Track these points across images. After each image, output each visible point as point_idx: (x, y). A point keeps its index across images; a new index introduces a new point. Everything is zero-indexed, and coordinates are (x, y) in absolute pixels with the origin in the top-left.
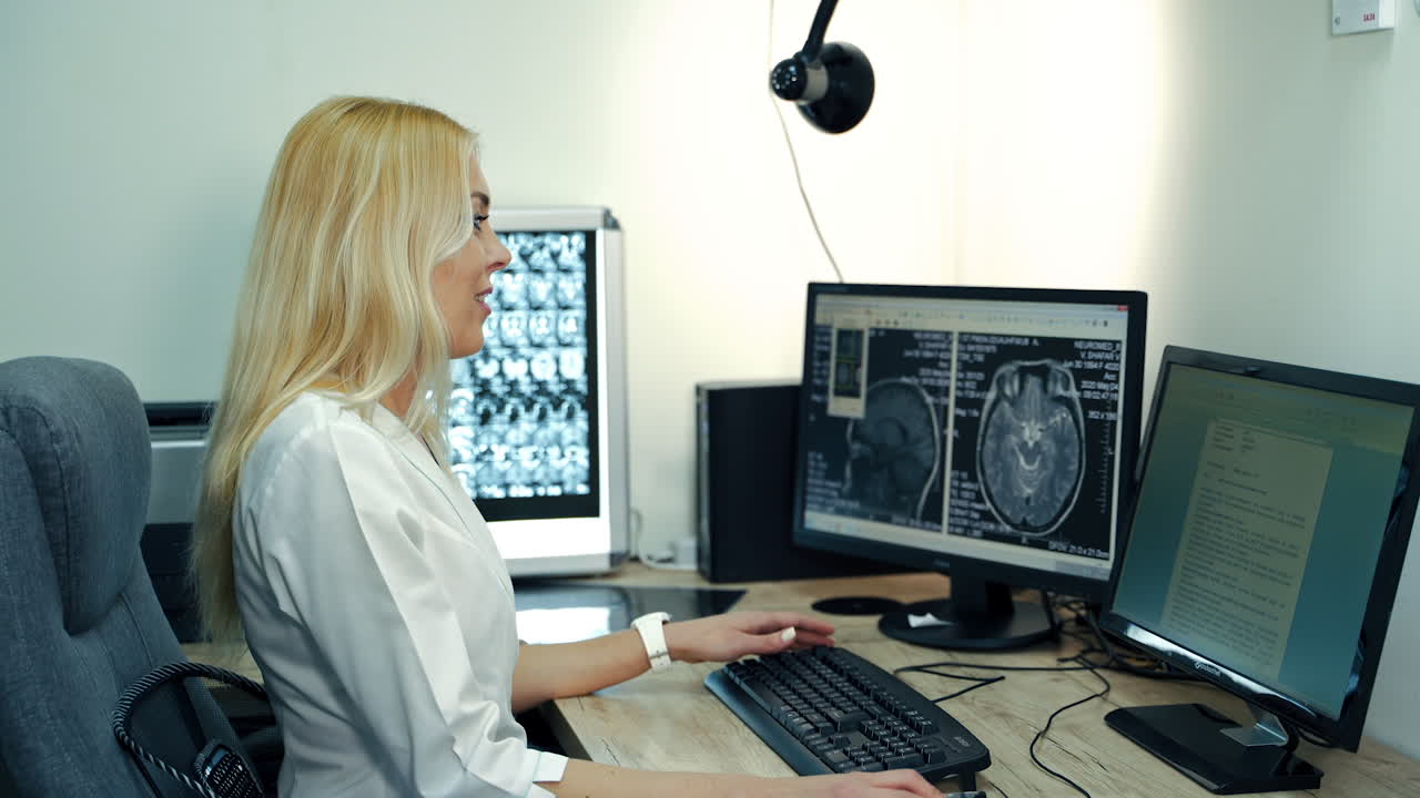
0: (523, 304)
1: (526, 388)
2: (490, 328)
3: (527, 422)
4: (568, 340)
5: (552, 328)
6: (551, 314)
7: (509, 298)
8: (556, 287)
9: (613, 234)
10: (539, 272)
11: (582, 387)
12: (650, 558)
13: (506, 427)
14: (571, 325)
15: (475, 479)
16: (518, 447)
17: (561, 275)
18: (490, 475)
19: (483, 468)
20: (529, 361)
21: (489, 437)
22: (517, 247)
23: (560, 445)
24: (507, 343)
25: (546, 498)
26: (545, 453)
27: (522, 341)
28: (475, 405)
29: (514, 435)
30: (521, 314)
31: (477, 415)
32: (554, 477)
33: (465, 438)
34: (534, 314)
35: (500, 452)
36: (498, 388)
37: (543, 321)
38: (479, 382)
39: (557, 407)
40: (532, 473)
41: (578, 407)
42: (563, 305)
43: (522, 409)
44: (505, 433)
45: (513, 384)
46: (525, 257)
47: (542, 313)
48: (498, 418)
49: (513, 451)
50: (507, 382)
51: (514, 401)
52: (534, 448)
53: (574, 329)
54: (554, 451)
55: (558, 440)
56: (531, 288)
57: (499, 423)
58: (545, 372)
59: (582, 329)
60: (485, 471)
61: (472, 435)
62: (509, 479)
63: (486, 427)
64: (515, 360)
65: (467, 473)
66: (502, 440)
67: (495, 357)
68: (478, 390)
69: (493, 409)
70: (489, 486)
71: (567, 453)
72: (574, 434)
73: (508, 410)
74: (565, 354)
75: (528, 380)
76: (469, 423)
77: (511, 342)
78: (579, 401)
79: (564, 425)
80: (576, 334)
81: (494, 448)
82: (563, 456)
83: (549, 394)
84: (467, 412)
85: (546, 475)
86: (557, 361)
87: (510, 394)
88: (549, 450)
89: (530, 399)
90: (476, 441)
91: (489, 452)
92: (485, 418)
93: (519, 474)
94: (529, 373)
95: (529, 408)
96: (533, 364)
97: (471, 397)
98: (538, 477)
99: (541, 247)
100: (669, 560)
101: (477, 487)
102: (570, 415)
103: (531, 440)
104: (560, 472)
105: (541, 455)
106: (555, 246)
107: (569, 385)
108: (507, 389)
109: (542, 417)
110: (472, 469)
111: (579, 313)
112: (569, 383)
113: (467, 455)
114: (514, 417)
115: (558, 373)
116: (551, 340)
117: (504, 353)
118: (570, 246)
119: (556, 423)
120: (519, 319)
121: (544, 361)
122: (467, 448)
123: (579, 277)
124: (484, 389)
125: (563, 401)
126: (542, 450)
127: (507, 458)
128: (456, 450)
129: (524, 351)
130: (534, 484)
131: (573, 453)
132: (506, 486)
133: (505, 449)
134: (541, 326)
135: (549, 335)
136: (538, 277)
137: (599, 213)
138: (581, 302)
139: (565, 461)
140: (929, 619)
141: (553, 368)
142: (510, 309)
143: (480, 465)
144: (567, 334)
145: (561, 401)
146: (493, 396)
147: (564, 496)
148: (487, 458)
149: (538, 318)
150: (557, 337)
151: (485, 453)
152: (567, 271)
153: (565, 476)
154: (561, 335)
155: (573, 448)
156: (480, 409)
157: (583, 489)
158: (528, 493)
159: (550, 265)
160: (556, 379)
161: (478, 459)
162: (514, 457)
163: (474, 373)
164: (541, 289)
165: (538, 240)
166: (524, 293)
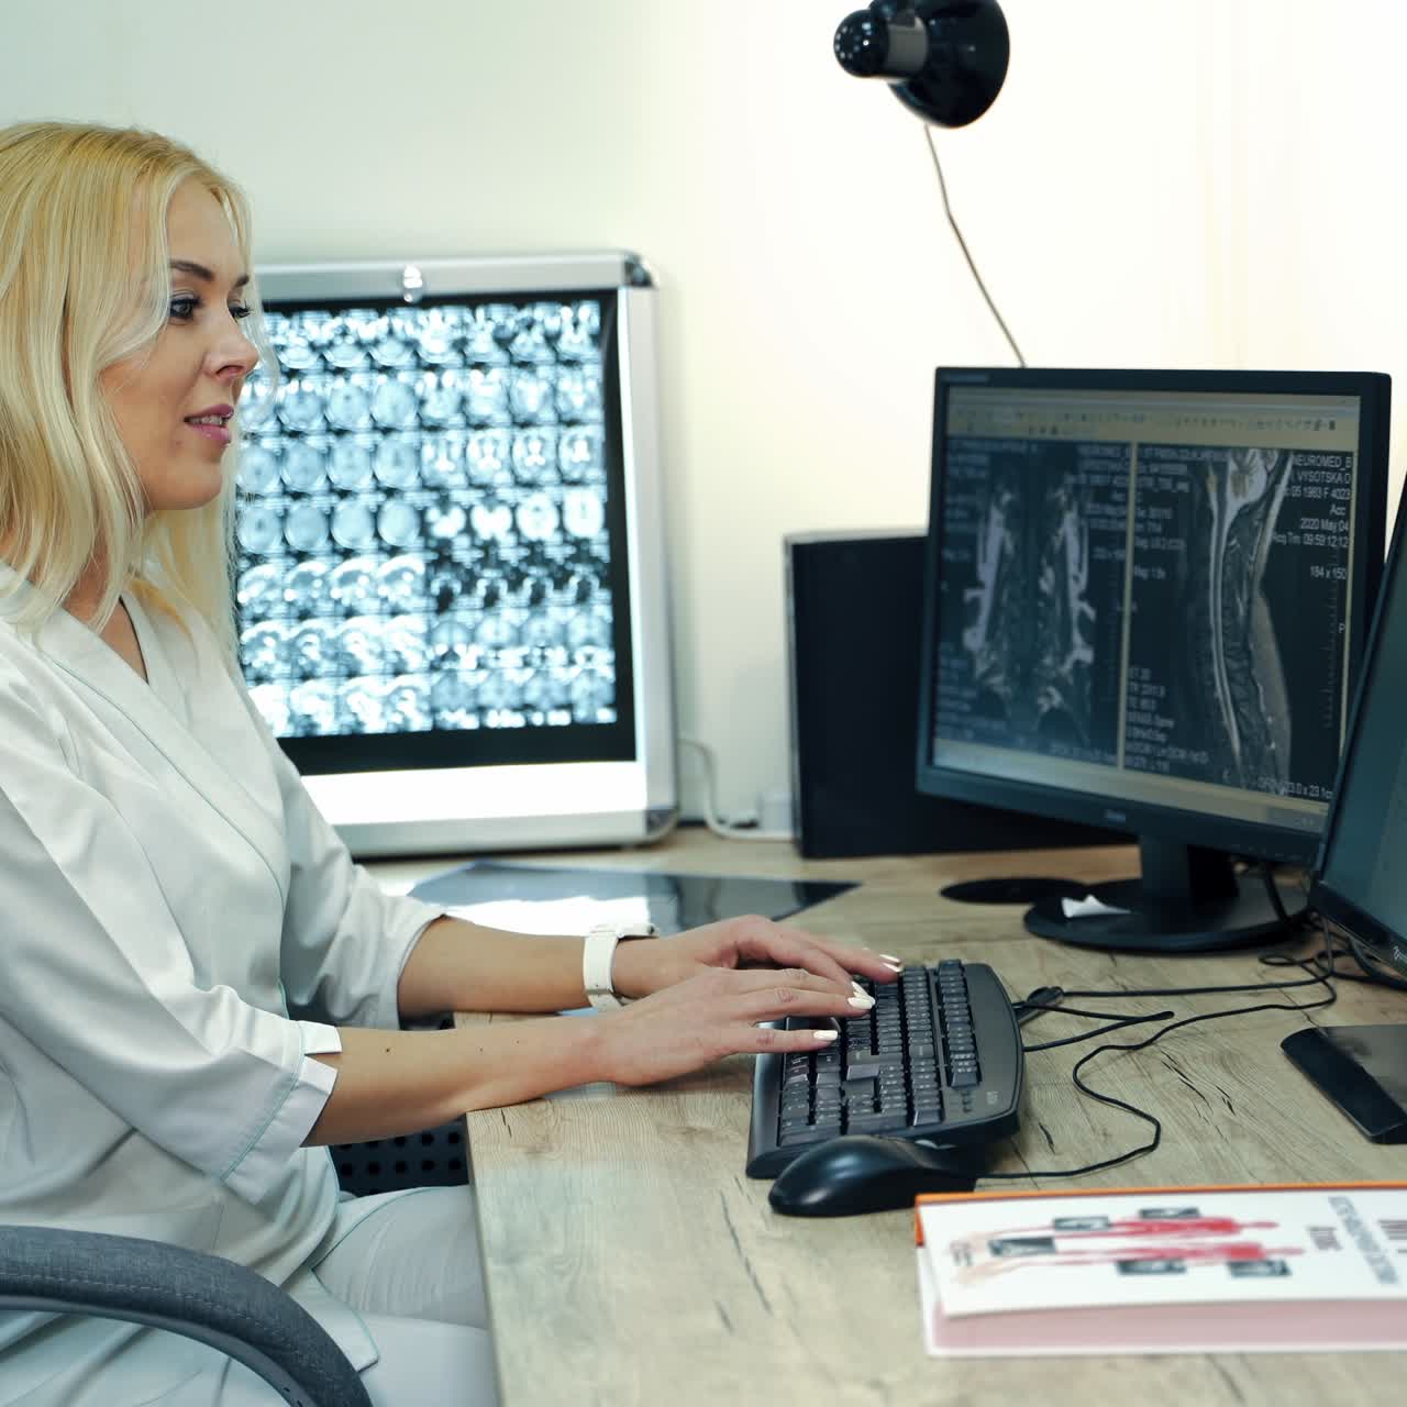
0: (503, 417)
1: (510, 553)
2: (449, 457)
3: (512, 608)
4: (575, 475)
5: (550, 455)
6: (548, 433)
7: (479, 409)
8: (554, 390)
9: (642, 295)
10: (526, 365)
11: (601, 550)
12: (721, 822)
13: (479, 615)
14: (582, 450)
15: (430, 699)
16: (498, 648)
17: (562, 370)
18: (453, 693)
19: (440, 682)
20: (514, 509)
21: (451, 630)
22: (491, 327)
23: (566, 644)
24: (477, 481)
25: (546, 728)
26: (543, 658)
27: (503, 477)
28: (428, 583)
29: (494, 628)
30: (500, 434)
31: (432, 596)
32: (560, 698)
33: (413, 634)
34: (520, 435)
35: (468, 657)
36: (464, 553)
37: (535, 446)
38: (433, 544)
39: (560, 583)
40: (522, 689)
41: (595, 582)
42: (566, 418)
43: (503, 586)
44: (477, 625)
45: (489, 547)
46: (503, 342)
47: (532, 432)
48: (464, 601)
49: (492, 654)
50: (478, 543)
51: (489, 573)
52: (524, 650)
53: (586, 457)
54: (557, 655)
55: (563, 635)
56: (514, 393)
57: (467, 610)
58: (539, 524)
59: (598, 455)
60: (444, 689)
61: (423, 629)
62: (484, 699)
63: (447, 616)
64: (491, 509)
65: (415, 689)
66: (472, 636)
67: (458, 504)
68: (432, 556)
69: (457, 587)
70: (452, 711)
71: (579, 657)
72: (589, 626)
73: (481, 588)
74: (573, 497)
75: (511, 539)
76: (417, 610)
77: (485, 480)
78: (597, 573)
79: (572, 611)
80: (589, 464)
81: (459, 649)
82: (571, 662)
83: (547, 562)
84: (414, 591)
85: (546, 692)
86: (560, 508)
87: (484, 562)
88: (548, 652)
89: (516, 570)
90: (429, 638)
91: (451, 655)
92: (444, 602)
93: (500, 692)
94: (515, 529)
95: (515, 586)
96: (521, 513)
97: (421, 569)
98: (532, 696)
99: (529, 326)
100: (751, 825)
101: (434, 711)
102: (583, 597)
103: (519, 637)
104: (568, 688)
105: (536, 661)
106: (552, 324)
107: (580, 548)
108: (478, 554)
109: (537, 598)
110: (424, 683)
111: (596, 431)
112: (580, 544)
113: (415, 662)
114: (491, 600)
115: (562, 528)
116: (549, 475)
117: (474, 496)
118: (576, 324)
119: (559, 606)
120: (496, 442)
121: (537, 509)
122: (415, 648)
123: (593, 372)
124: (441, 556)
125: (572, 573)
126: (537, 652)
127: (480, 666)
128: (398, 653)
129: (506, 493)
130: (526, 708)
131: (589, 658)
132: (481, 710)
133: (477, 650)
134: (532, 454)
135: (544, 468)
136: (524, 374)
137: (619, 259)
138: (596, 414)
139: (575, 670)
140: (1092, 904)
141: (552, 519)
142: (481, 426)
143: (436, 677)
144: (574, 465)
145: (568, 574)
146: (456, 566)
147: (575, 726)
148: (447, 665)
149: (527, 439)
150: (559, 469)
151: (443, 658)
152: (571, 363)
153: (576, 695)
154: (565, 466)
155: (589, 650)
156: (436, 588)
157: (606, 716)
158: (517, 721)
159: (544, 354)
160: (558, 538)
161: (433, 668)
162: (492, 663)
163: (424, 529)
164: (530, 393)
165: (525, 313)
166: (503, 400)
